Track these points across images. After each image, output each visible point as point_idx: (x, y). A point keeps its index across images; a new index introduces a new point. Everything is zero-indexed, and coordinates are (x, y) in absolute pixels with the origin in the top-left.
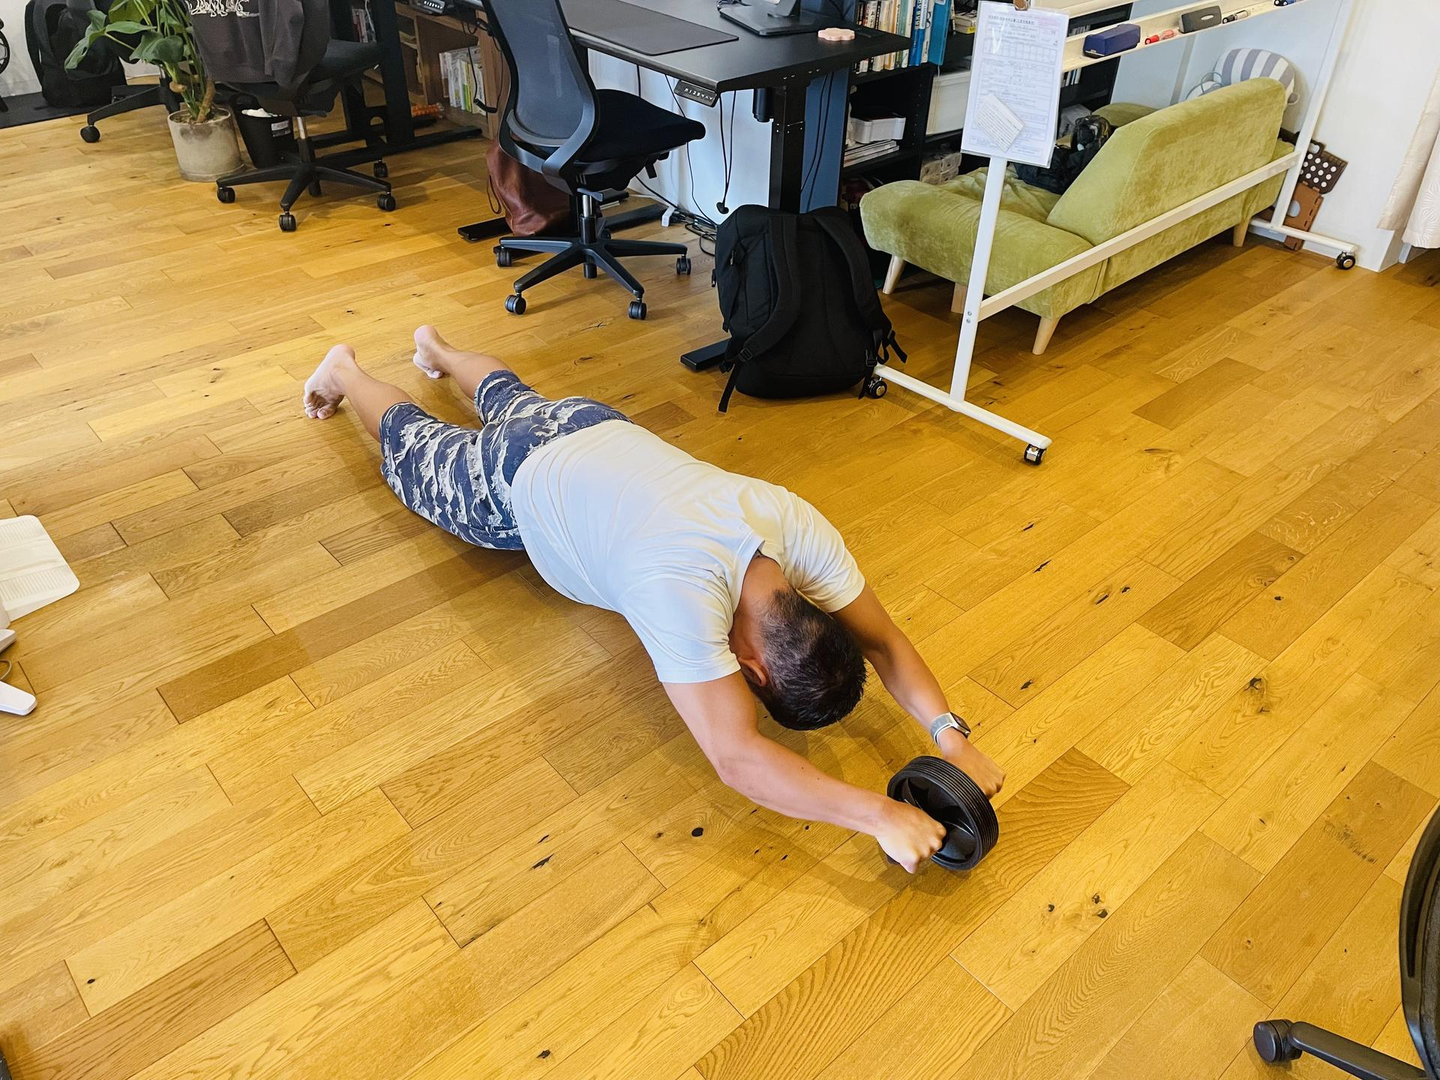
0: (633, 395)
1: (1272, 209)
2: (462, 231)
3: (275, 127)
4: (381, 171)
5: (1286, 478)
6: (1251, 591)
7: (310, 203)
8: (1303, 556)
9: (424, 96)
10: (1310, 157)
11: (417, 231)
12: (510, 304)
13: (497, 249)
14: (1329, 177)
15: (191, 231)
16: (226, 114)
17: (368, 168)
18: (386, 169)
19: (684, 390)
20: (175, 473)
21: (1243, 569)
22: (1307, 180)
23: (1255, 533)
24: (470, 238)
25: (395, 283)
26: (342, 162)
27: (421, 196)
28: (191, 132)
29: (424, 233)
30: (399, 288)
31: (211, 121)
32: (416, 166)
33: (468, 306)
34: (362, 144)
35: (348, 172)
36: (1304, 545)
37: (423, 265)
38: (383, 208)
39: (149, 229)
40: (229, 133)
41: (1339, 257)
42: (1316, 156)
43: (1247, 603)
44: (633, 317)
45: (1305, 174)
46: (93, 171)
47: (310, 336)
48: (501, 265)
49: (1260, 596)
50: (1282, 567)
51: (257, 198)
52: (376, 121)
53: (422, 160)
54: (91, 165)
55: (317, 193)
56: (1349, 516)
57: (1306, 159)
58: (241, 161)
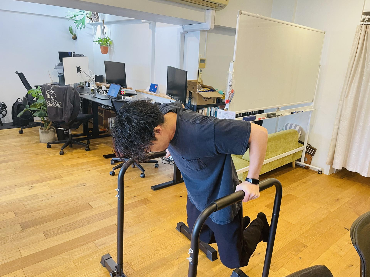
0: (137, 196)
1: (301, 159)
2: (104, 156)
3: (65, 132)
4: (89, 142)
5: (304, 225)
6: (293, 255)
7: (69, 149)
8: (307, 246)
9: (104, 127)
10: (308, 147)
11: (93, 156)
12: (111, 173)
13: (111, 160)
14: (313, 152)
15: (37, 154)
16: (53, 128)
17: (85, 142)
18: (90, 142)
19: (150, 195)
20: (12, 212)
21: (291, 250)
22: (308, 153)
23: (295, 239)
24: (106, 158)
25: (84, 168)
26: (79, 140)
27: (97, 148)
28: (44, 132)
29: (94, 156)
30: (85, 169)
31: (50, 130)
32: (97, 141)
33: (100, 173)
34: (86, 136)
35: (80, 142)
36: (308, 243)
37: (92, 164)
38: (86, 150)
39: (27, 153)
40: (53, 133)
41: (318, 171)
42: (309, 147)
43: (292, 259)
44: (141, 177)
45: (307, 151)
46: (19, 140)
47: (59, 179)
48: (112, 164)
49: (295, 257)
50: (302, 249)
51: (56, 147)
52: (90, 131)
53: (100, 140)
54: (19, 138)
55: (71, 146)
56: (320, 236)
57: (307, 148)
58: (55, 139)
